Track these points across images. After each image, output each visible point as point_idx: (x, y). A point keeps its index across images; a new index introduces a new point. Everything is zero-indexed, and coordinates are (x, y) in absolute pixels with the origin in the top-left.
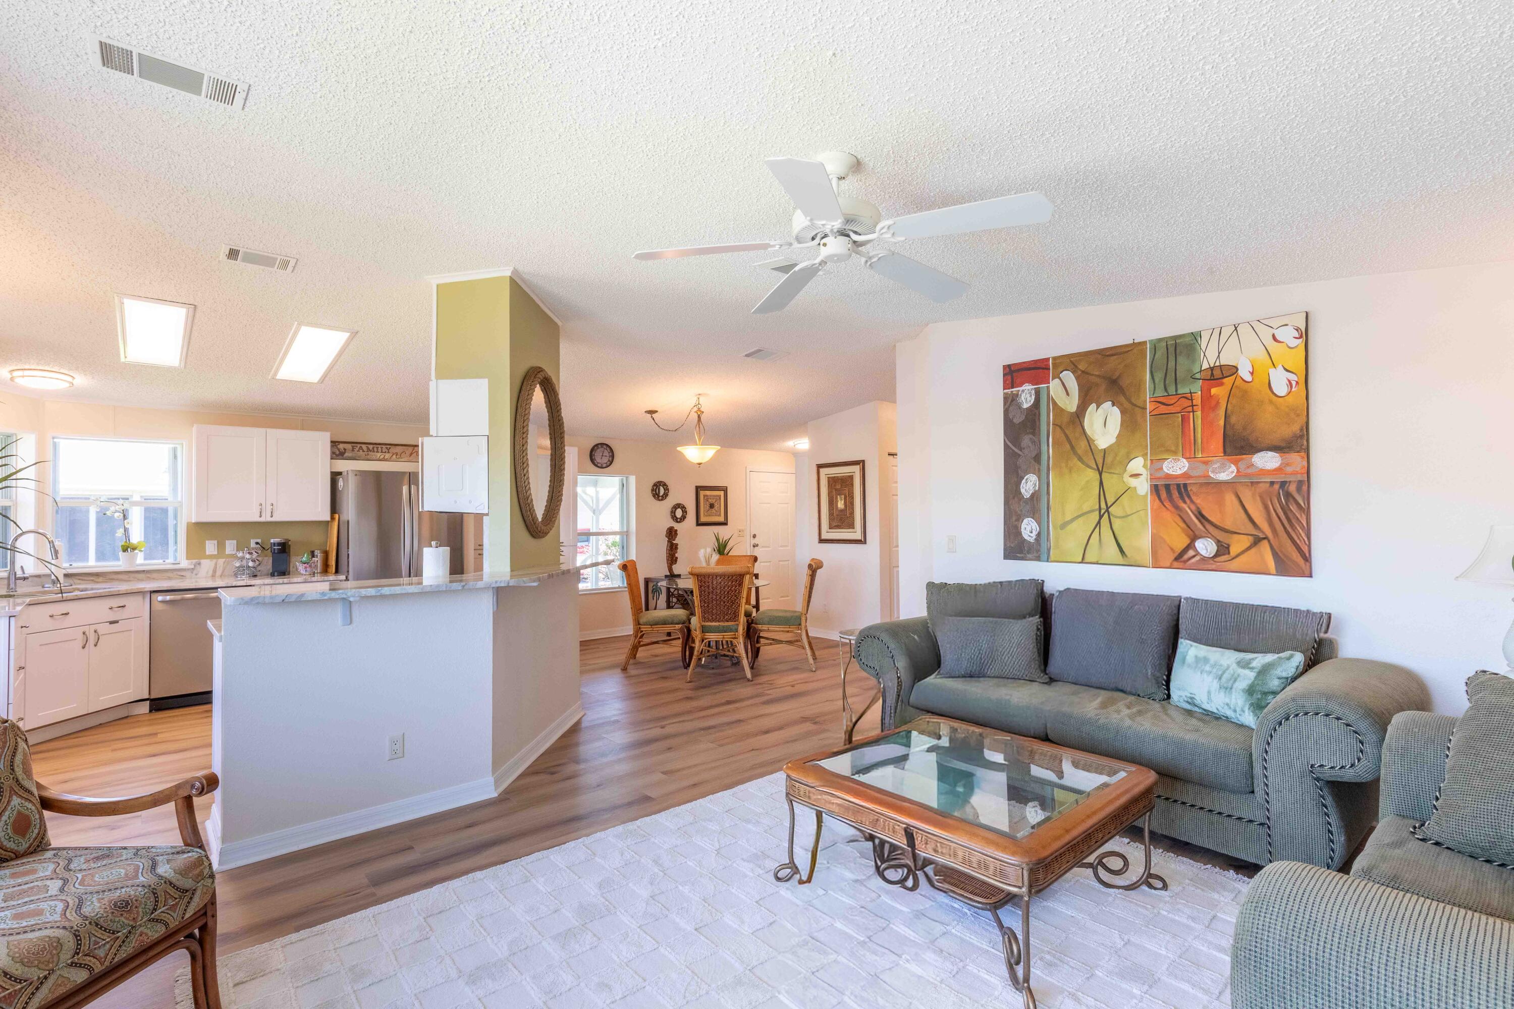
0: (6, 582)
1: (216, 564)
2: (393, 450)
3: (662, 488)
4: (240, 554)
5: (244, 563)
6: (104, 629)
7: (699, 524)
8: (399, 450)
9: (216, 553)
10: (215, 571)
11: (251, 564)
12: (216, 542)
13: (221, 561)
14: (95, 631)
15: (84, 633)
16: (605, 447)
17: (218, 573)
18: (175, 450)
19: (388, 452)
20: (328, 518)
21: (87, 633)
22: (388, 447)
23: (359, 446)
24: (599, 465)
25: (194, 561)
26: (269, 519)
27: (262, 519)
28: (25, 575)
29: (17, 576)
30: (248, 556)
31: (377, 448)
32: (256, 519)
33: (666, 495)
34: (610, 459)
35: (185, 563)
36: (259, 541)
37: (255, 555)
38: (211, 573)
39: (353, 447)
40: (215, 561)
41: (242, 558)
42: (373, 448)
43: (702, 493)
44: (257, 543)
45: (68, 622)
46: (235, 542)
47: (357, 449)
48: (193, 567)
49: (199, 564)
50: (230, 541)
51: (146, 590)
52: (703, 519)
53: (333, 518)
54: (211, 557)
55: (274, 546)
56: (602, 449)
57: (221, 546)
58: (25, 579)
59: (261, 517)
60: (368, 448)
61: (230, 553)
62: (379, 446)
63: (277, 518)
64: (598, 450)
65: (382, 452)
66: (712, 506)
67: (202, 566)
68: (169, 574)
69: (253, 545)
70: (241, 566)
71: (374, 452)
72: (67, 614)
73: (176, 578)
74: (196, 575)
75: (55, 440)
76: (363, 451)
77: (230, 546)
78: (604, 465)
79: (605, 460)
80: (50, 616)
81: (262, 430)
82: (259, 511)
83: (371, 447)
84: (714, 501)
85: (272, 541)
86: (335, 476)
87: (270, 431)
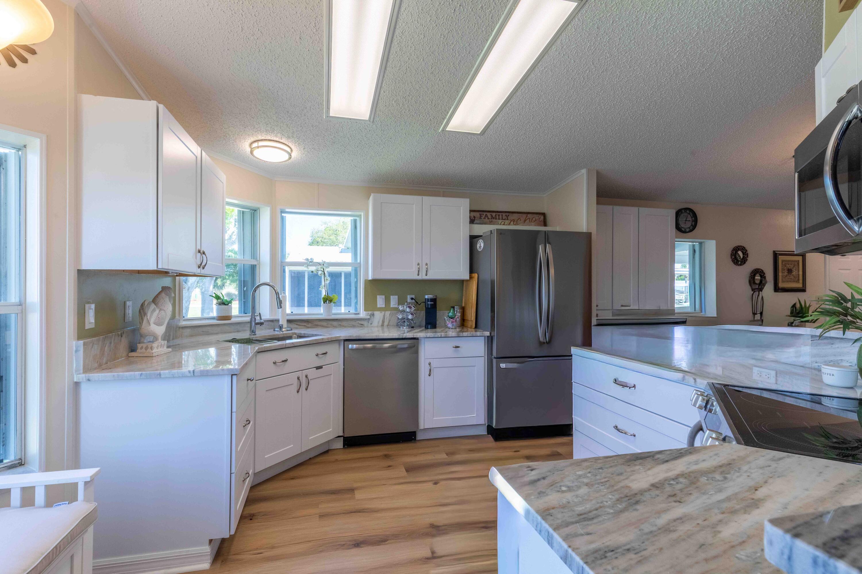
0: (249, 325)
1: (384, 316)
2: (512, 217)
3: (740, 253)
4: (401, 308)
5: (405, 316)
6: (313, 373)
7: (777, 289)
8: (515, 217)
9: (384, 306)
10: (383, 322)
11: (410, 317)
12: (384, 297)
13: (388, 313)
14: (306, 376)
15: (298, 378)
16: (688, 212)
17: (386, 323)
18: (355, 221)
19: (507, 219)
20: (467, 277)
21: (301, 378)
22: (507, 214)
23: (485, 213)
24: (683, 229)
25: (370, 312)
26: (425, 277)
27: (419, 278)
28: (262, 321)
29: (256, 321)
30: (408, 310)
31: (499, 215)
32: (415, 277)
33: (744, 261)
34: (693, 223)
35: (363, 314)
36: (413, 296)
37: (413, 309)
38: (381, 322)
39: (480, 214)
40: (383, 312)
41: (403, 311)
42: (496, 215)
43: (781, 258)
44: (412, 299)
45: (288, 367)
46: (397, 297)
47: (484, 216)
48: (369, 317)
49: (373, 315)
50: (394, 296)
51: (341, 338)
52: (781, 285)
53: (471, 277)
54: (380, 309)
55: (428, 301)
56: (685, 214)
57: (387, 301)
58: (261, 324)
59: (418, 275)
60: (492, 216)
61: (394, 306)
62: (500, 214)
63: (430, 277)
64: (682, 215)
65: (502, 219)
66: (790, 271)
67: (375, 316)
68: (354, 323)
69: (409, 300)
70: (403, 319)
71: (496, 219)
72: (286, 361)
73: (358, 327)
74: (371, 324)
75: (283, 215)
76: (488, 219)
77: (394, 301)
78: (688, 230)
79: (689, 225)
80: (274, 363)
81: (420, 198)
82: (417, 270)
83: (494, 214)
84: (792, 266)
85: (426, 297)
86: (473, 239)
87: (425, 198)
